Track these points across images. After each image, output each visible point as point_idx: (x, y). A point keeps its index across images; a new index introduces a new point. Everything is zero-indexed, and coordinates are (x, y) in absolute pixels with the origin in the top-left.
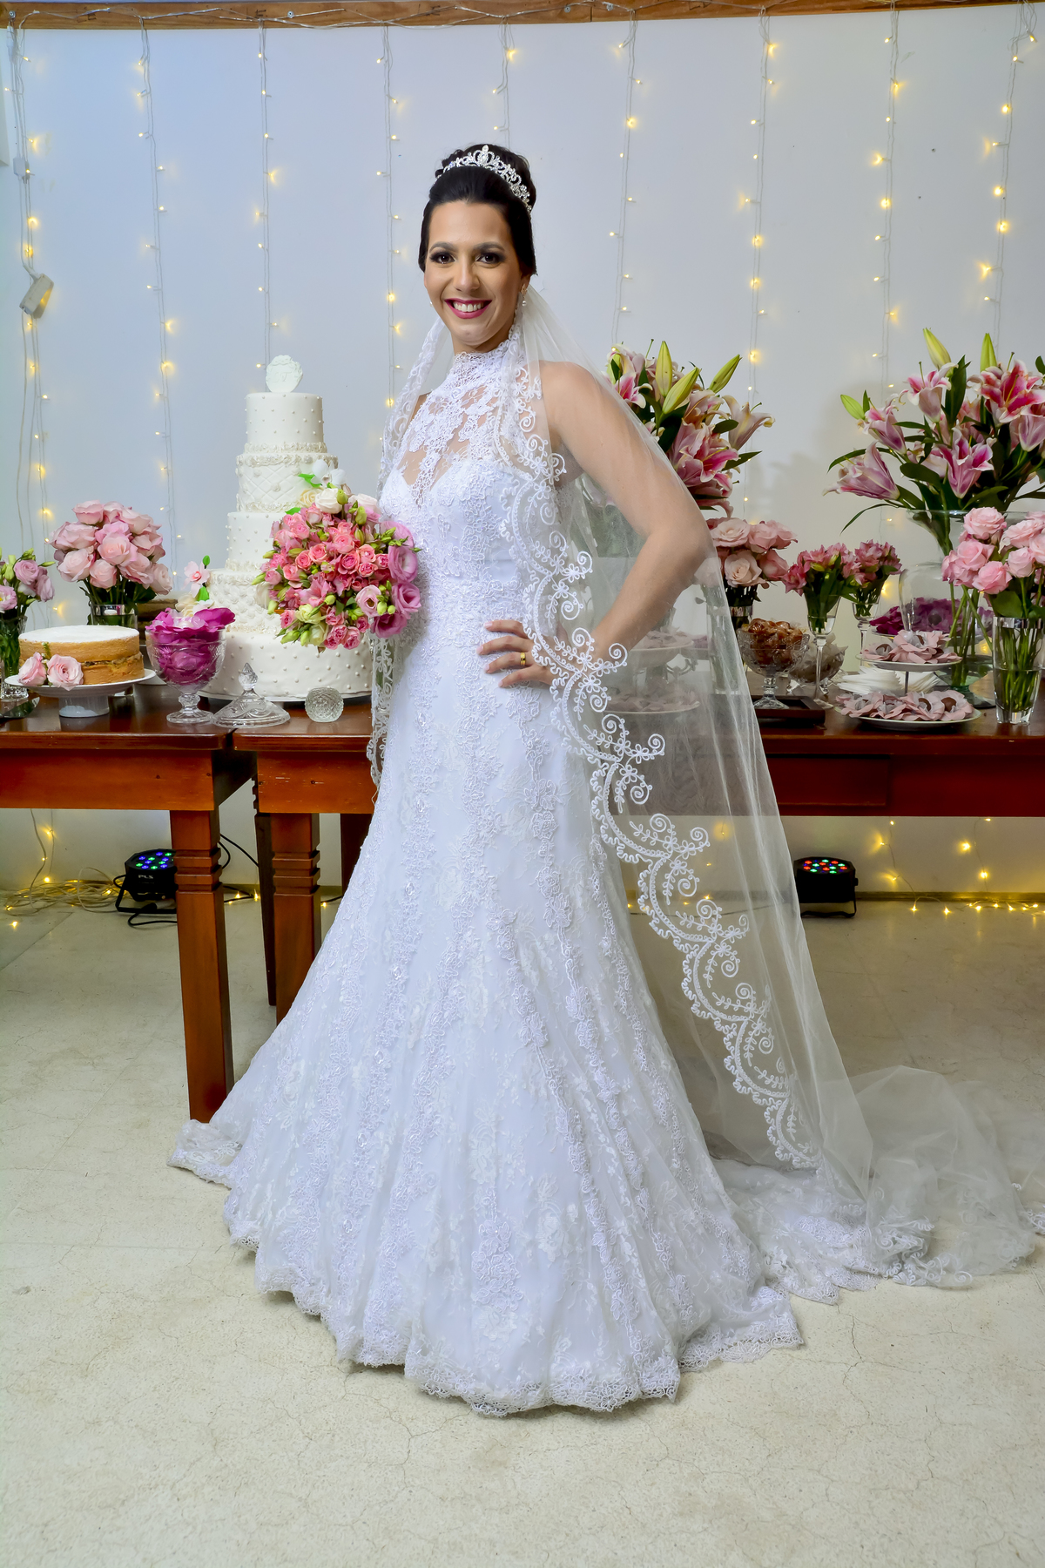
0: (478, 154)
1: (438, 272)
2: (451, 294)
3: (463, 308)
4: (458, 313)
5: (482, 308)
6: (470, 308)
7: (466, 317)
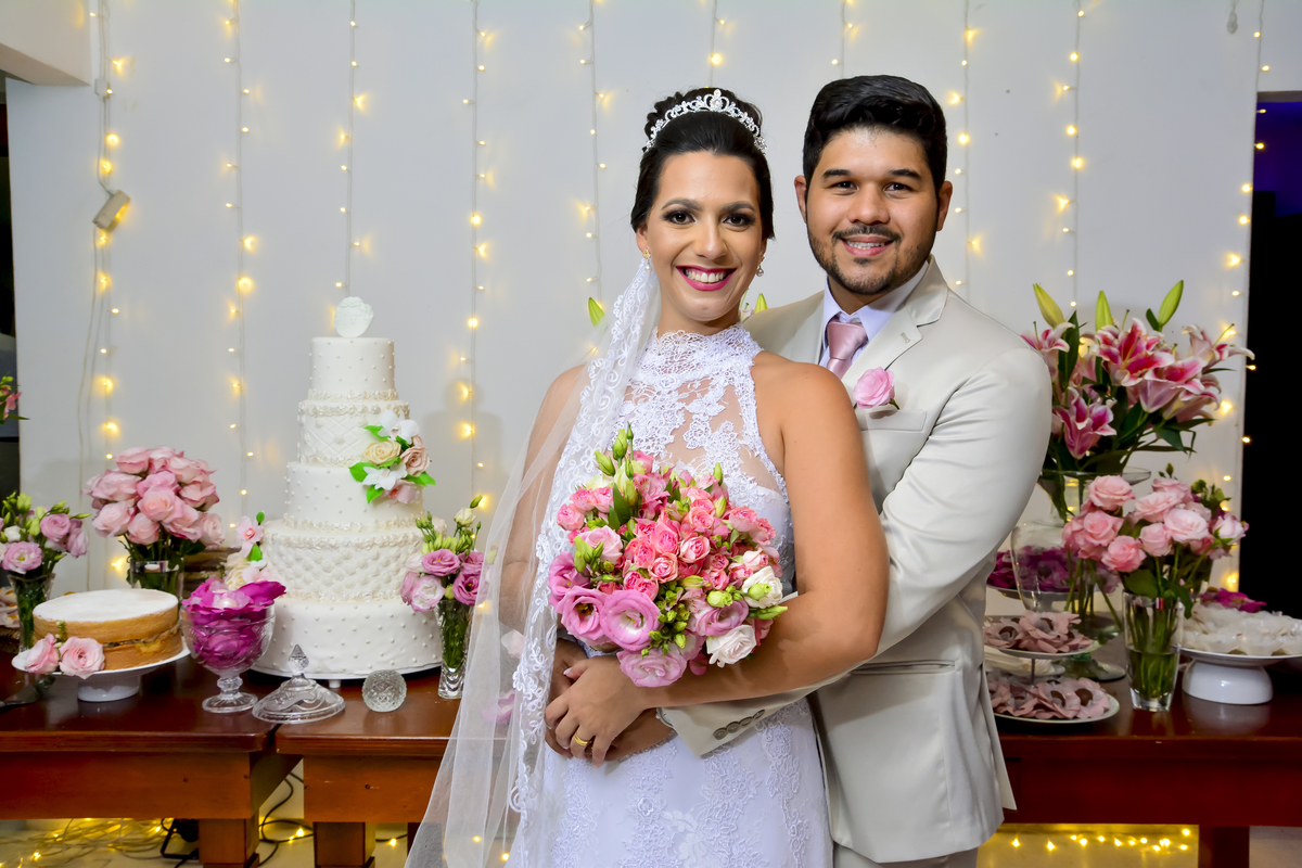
0: (710, 99)
1: (671, 236)
2: (688, 259)
3: (704, 277)
4: (694, 284)
5: (724, 278)
6: (712, 278)
7: (706, 289)
